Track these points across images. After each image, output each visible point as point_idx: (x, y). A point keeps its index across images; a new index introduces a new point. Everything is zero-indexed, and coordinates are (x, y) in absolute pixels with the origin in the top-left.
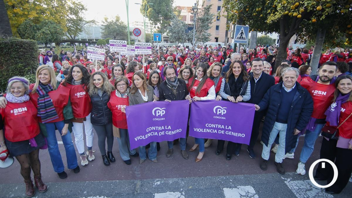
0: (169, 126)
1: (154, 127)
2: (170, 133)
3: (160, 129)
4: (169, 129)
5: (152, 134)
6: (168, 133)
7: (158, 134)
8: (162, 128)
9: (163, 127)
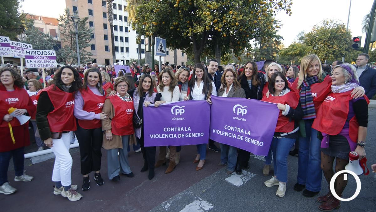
0: (189, 128)
1: (173, 128)
2: (190, 135)
3: (179, 130)
4: (189, 130)
5: (171, 136)
6: (188, 135)
7: (177, 136)
8: (181, 130)
9: (182, 128)
